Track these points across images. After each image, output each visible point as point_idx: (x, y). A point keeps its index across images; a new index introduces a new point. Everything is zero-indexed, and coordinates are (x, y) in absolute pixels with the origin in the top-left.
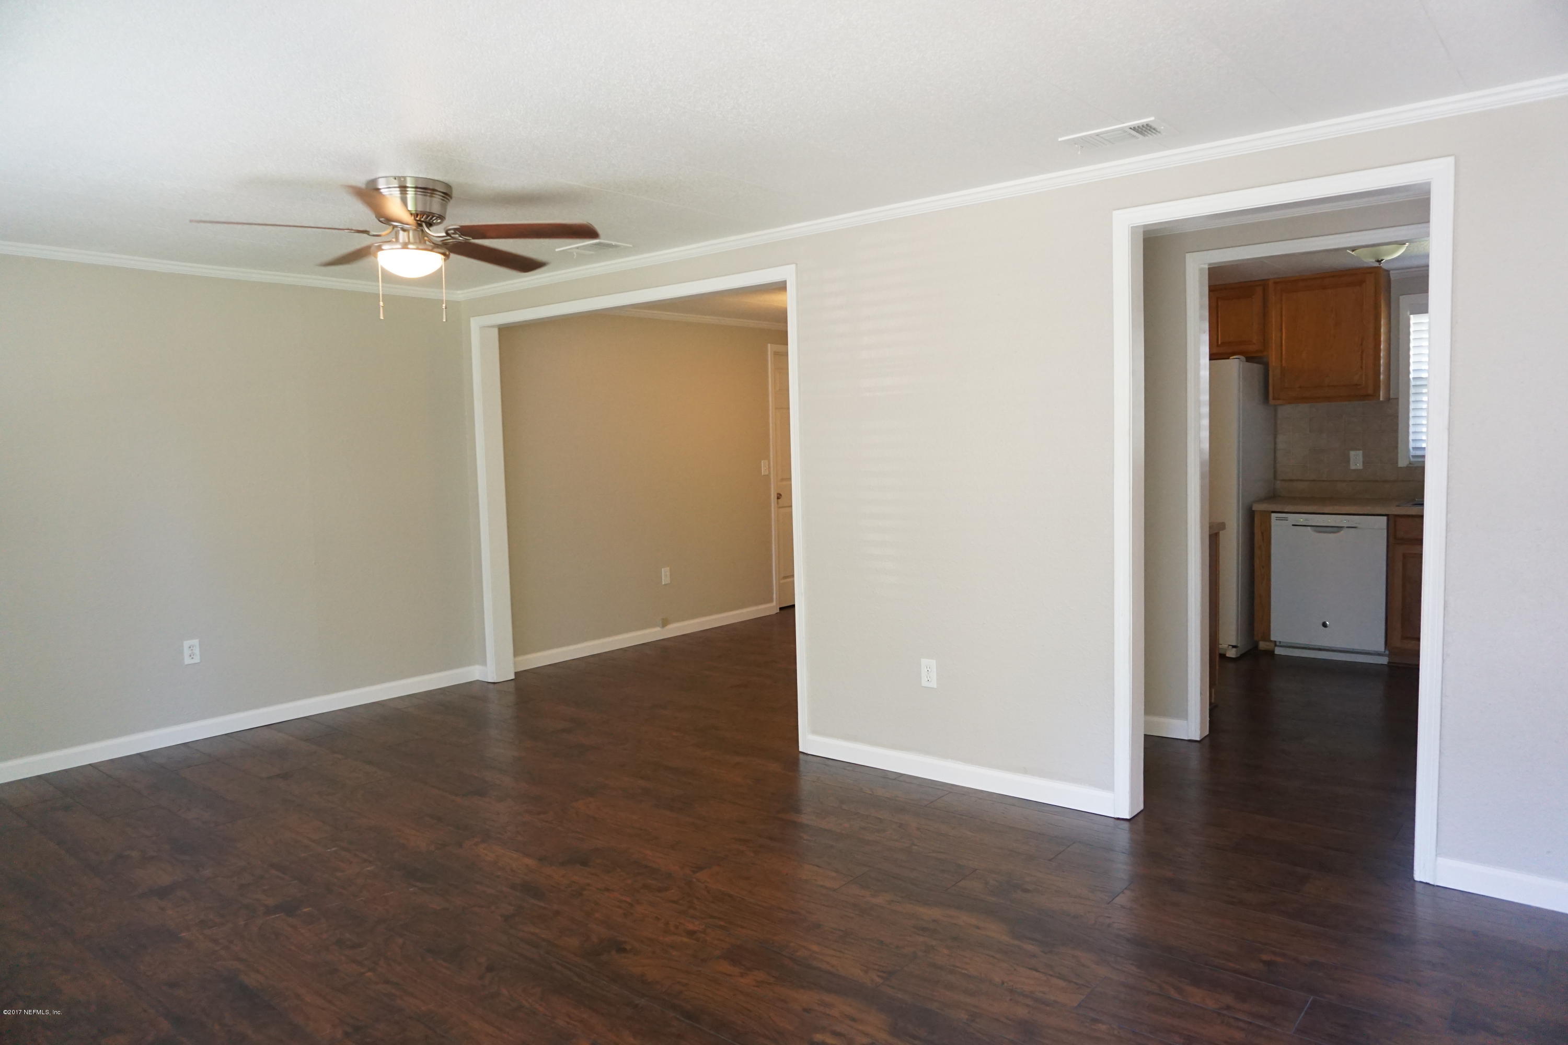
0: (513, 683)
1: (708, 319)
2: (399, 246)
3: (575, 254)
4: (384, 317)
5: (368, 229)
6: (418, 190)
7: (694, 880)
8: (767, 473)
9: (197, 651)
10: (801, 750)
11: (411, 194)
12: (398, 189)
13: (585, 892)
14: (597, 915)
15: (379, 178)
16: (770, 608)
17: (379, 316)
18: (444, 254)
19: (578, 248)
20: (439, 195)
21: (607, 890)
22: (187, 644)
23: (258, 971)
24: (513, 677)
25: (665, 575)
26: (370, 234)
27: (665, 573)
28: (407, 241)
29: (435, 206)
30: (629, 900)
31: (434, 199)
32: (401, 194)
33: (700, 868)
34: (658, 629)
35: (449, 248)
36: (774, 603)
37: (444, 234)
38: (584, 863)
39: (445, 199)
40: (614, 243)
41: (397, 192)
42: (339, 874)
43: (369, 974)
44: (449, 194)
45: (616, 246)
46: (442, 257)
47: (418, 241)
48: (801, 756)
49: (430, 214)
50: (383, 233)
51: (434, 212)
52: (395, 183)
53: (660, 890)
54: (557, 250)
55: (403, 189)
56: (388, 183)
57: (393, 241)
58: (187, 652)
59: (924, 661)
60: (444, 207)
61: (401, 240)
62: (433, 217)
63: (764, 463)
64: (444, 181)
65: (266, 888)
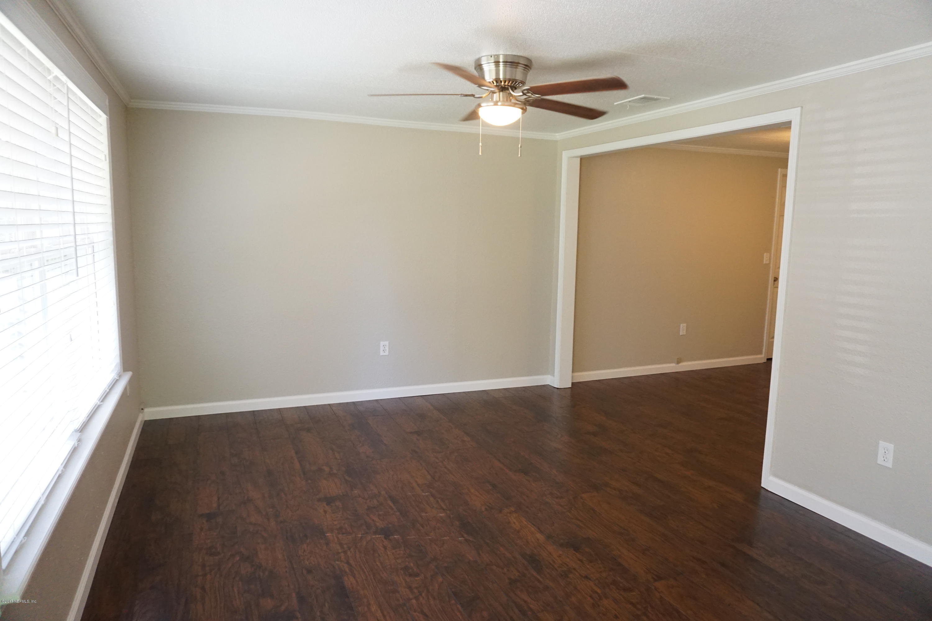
0: (569, 391)
1: (733, 151)
2: (492, 104)
3: (628, 106)
4: (481, 153)
5: (474, 94)
6: (508, 64)
7: (653, 588)
8: (768, 262)
9: (387, 348)
10: (762, 485)
11: (501, 65)
12: (494, 64)
13: (571, 576)
14: (573, 599)
15: (482, 57)
16: (760, 359)
17: (479, 153)
18: (522, 109)
19: (630, 101)
20: (522, 67)
21: (586, 577)
22: (382, 343)
23: (354, 577)
24: (570, 386)
25: (683, 329)
26: (475, 96)
27: (683, 326)
28: (498, 100)
29: (519, 74)
30: (599, 591)
31: (518, 70)
32: (495, 67)
33: (659, 578)
34: (673, 365)
35: (526, 104)
36: (763, 356)
37: (521, 94)
38: (577, 549)
39: (526, 69)
40: (656, 97)
41: (493, 66)
42: (423, 514)
43: (414, 601)
44: (530, 66)
45: (656, 99)
46: (520, 111)
47: (505, 100)
48: (763, 491)
49: (514, 81)
50: (484, 95)
51: (517, 79)
52: (492, 60)
53: (625, 590)
54: (615, 104)
55: (497, 63)
56: (488, 60)
57: (490, 101)
58: (382, 348)
59: (882, 444)
60: (525, 75)
61: (494, 100)
62: (516, 83)
63: (766, 255)
64: (527, 57)
65: (381, 513)
